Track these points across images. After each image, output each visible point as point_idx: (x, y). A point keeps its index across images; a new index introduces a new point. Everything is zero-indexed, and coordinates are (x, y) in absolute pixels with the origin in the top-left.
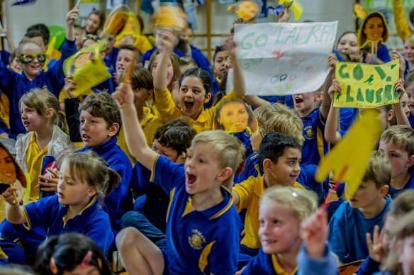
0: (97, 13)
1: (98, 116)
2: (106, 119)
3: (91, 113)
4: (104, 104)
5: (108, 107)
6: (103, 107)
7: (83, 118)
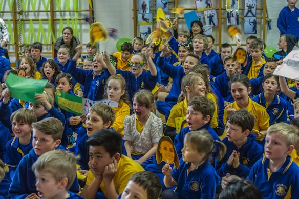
1: (198, 111)
2: (202, 113)
3: (194, 109)
4: (202, 104)
5: (204, 105)
6: (201, 105)
7: (188, 111)
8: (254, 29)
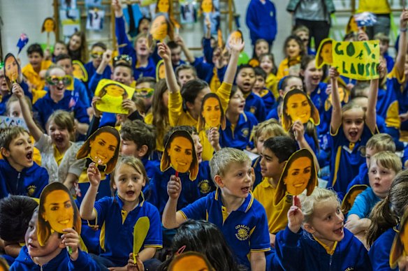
0: (78, 35)
8: (218, 27)
